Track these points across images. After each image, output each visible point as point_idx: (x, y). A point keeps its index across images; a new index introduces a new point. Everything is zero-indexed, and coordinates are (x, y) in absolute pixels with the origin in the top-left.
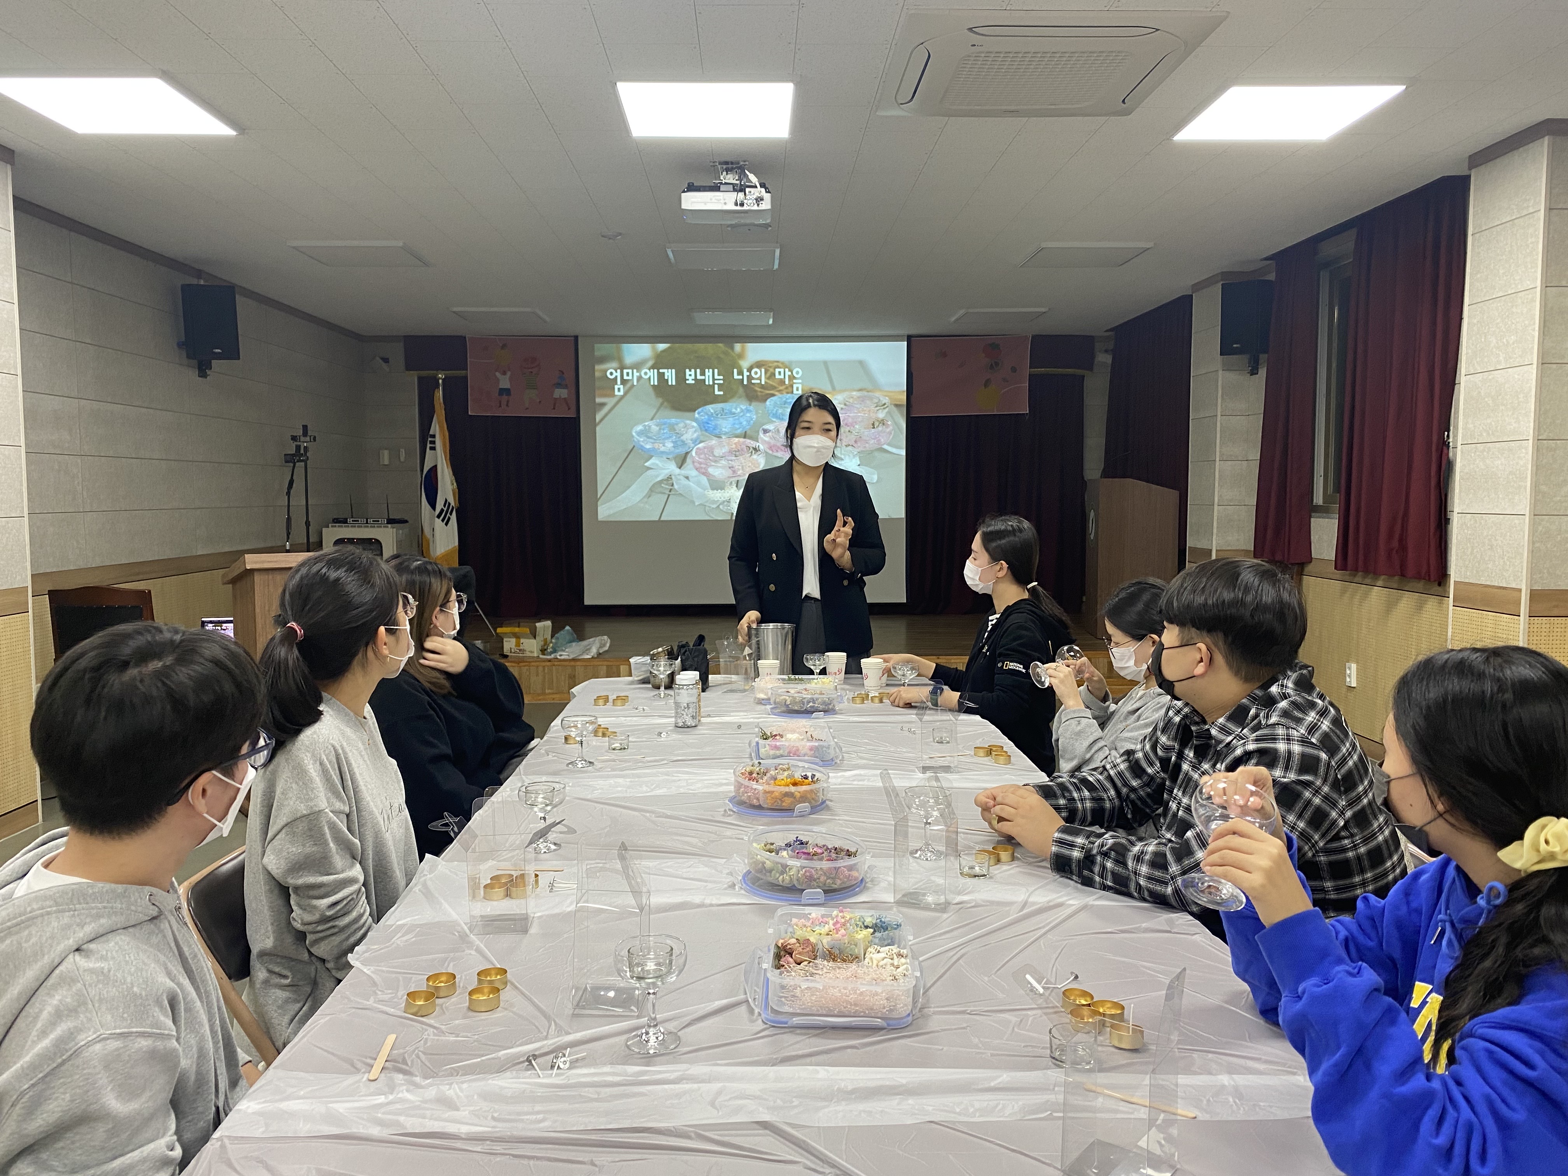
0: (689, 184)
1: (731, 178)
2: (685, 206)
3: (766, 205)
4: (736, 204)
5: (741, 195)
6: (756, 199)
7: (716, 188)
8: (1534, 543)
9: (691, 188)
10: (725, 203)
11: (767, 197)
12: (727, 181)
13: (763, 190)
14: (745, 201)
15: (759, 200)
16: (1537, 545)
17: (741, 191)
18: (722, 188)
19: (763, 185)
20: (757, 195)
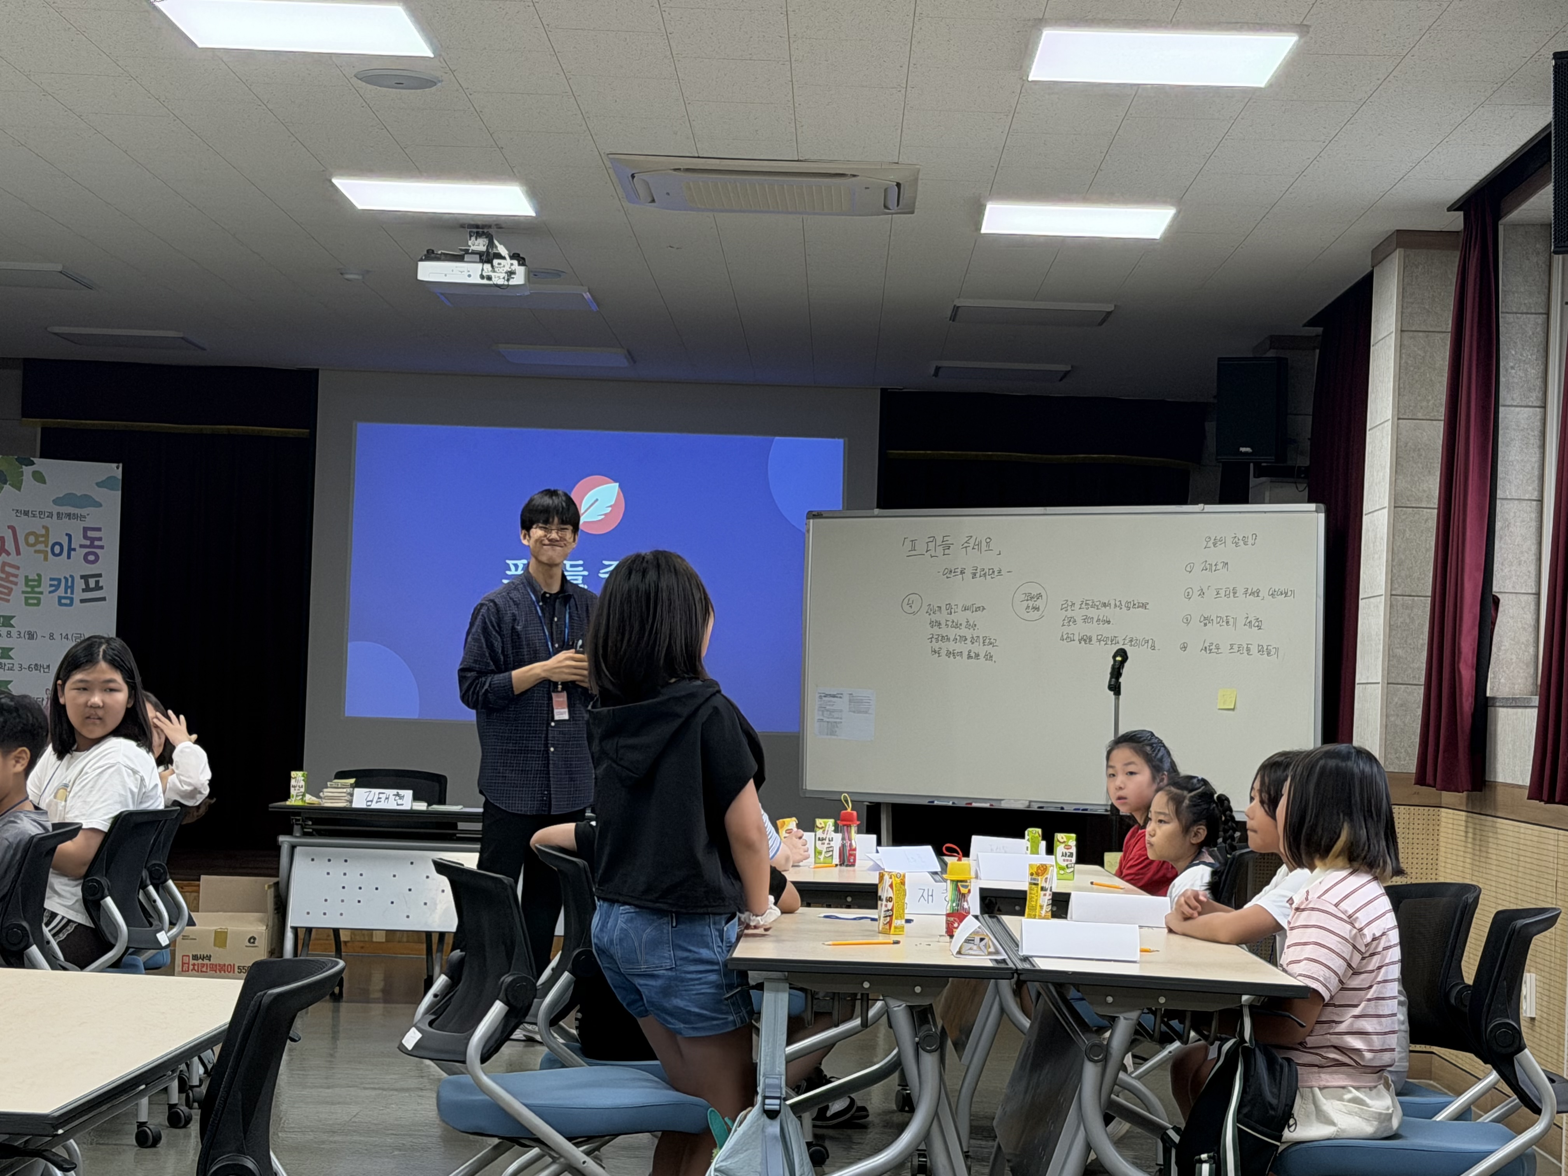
0: (428, 251)
1: (479, 245)
2: (421, 276)
3: (519, 279)
4: (482, 277)
5: (487, 267)
6: (506, 273)
7: (459, 258)
8: (1387, 716)
9: (431, 256)
10: (469, 276)
11: (520, 271)
12: (473, 248)
13: (515, 262)
14: (493, 274)
15: (511, 274)
16: (1392, 719)
17: (490, 261)
18: (467, 258)
19: (514, 256)
20: (507, 268)
